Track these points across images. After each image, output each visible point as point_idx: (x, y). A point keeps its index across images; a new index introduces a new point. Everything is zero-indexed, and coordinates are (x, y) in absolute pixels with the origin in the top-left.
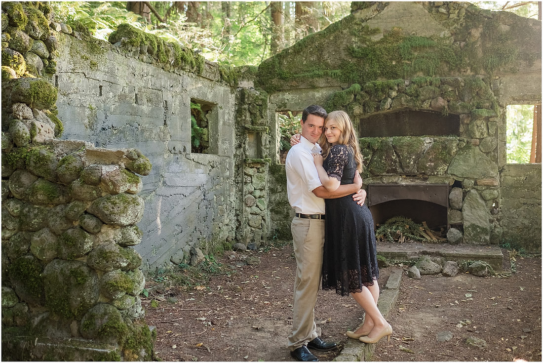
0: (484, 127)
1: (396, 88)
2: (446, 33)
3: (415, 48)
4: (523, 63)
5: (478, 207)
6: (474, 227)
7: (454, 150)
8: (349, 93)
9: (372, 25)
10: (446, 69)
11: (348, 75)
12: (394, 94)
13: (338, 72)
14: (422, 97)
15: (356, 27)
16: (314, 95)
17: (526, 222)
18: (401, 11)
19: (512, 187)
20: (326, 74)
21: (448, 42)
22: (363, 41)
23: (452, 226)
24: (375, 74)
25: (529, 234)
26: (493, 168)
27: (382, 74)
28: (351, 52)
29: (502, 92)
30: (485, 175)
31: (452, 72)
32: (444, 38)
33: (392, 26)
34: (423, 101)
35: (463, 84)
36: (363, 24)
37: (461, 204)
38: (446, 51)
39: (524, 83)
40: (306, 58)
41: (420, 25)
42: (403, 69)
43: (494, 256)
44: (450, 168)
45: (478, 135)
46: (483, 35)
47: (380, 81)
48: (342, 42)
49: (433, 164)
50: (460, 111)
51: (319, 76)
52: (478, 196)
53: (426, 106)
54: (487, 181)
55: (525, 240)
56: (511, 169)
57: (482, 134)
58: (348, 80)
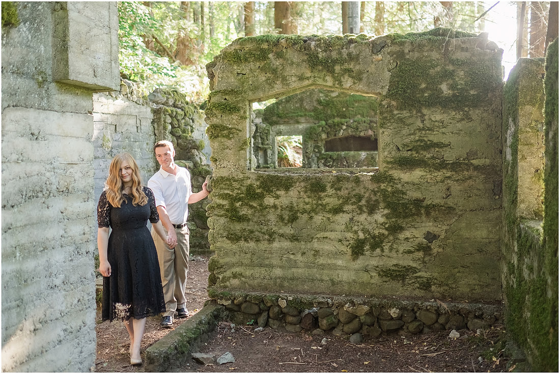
1: (346, 124)
3: (356, 101)
8: (319, 126)
10: (373, 114)
11: (318, 116)
12: (344, 127)
13: (312, 114)
14: (360, 130)
16: (298, 127)
20: (305, 115)
22: (327, 96)
24: (334, 115)
27: (338, 116)
28: (319, 102)
34: (360, 132)
38: (373, 104)
40: (293, 105)
42: (350, 113)
47: (337, 120)
48: (314, 97)
51: (301, 116)
53: (362, 134)
58: (318, 119)
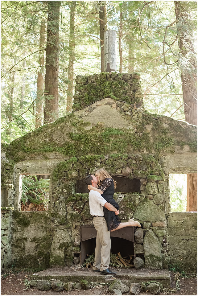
0: (155, 187)
1: (100, 160)
2: (131, 127)
3: (112, 136)
4: (178, 147)
5: (154, 242)
6: (151, 256)
7: (137, 202)
8: (69, 163)
9: (85, 120)
10: (131, 149)
11: (69, 151)
12: (98, 164)
13: (63, 149)
14: (116, 167)
15: (75, 121)
16: (46, 164)
17: (185, 252)
18: (104, 113)
19: (174, 227)
20: (55, 150)
21: (132, 133)
22: (79, 130)
23: (137, 256)
24: (87, 151)
25: (187, 260)
26: (162, 215)
27: (91, 151)
28: (72, 136)
29: (166, 165)
30: (157, 220)
31: (135, 152)
32: (130, 130)
33: (97, 121)
34: (117, 169)
35: (141, 159)
36: (80, 120)
37: (142, 240)
38: (131, 138)
39: (179, 160)
40: (42, 139)
41: (115, 121)
42: (104, 148)
43: (164, 278)
44: (134, 215)
45: (152, 192)
46: (153, 129)
47: (90, 155)
48: (65, 130)
49: (124, 212)
50: (140, 176)
51: (50, 151)
52: (154, 234)
53: (119, 172)
54: (158, 224)
55: (185, 265)
56: (174, 215)
57: (154, 192)
58: (68, 154)
